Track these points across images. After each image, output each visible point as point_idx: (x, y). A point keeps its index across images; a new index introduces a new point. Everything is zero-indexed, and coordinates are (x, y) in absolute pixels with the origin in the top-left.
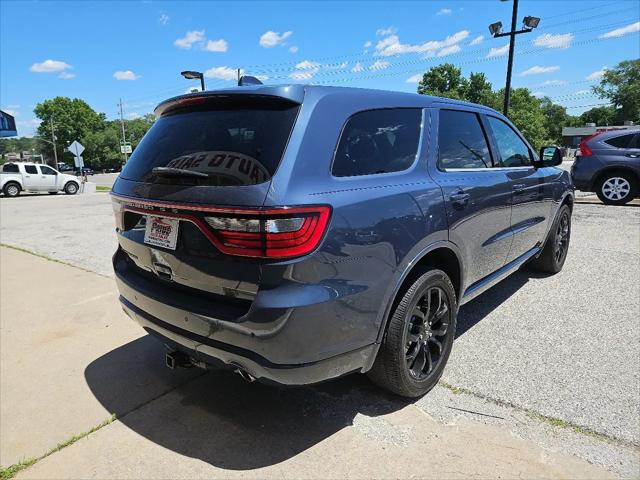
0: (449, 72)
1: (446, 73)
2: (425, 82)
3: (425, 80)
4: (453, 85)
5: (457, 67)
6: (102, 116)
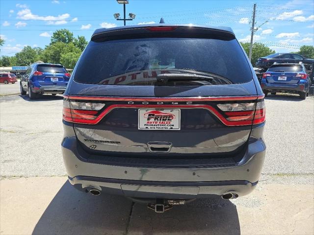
0: (67, 33)
1: (65, 34)
2: (55, 37)
3: (54, 36)
4: (70, 40)
5: (71, 32)
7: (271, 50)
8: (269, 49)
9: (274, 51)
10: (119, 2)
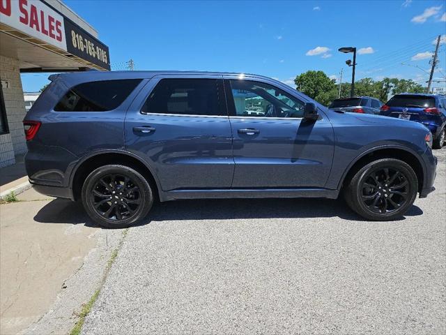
6: (334, 81)
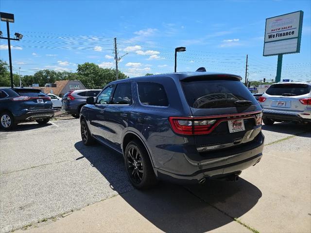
7: (126, 76)
8: (124, 75)
9: (128, 77)
10: (3, 19)
